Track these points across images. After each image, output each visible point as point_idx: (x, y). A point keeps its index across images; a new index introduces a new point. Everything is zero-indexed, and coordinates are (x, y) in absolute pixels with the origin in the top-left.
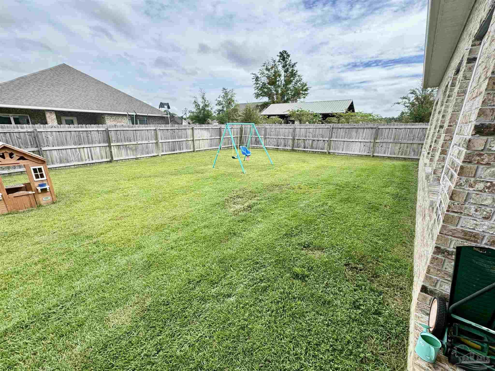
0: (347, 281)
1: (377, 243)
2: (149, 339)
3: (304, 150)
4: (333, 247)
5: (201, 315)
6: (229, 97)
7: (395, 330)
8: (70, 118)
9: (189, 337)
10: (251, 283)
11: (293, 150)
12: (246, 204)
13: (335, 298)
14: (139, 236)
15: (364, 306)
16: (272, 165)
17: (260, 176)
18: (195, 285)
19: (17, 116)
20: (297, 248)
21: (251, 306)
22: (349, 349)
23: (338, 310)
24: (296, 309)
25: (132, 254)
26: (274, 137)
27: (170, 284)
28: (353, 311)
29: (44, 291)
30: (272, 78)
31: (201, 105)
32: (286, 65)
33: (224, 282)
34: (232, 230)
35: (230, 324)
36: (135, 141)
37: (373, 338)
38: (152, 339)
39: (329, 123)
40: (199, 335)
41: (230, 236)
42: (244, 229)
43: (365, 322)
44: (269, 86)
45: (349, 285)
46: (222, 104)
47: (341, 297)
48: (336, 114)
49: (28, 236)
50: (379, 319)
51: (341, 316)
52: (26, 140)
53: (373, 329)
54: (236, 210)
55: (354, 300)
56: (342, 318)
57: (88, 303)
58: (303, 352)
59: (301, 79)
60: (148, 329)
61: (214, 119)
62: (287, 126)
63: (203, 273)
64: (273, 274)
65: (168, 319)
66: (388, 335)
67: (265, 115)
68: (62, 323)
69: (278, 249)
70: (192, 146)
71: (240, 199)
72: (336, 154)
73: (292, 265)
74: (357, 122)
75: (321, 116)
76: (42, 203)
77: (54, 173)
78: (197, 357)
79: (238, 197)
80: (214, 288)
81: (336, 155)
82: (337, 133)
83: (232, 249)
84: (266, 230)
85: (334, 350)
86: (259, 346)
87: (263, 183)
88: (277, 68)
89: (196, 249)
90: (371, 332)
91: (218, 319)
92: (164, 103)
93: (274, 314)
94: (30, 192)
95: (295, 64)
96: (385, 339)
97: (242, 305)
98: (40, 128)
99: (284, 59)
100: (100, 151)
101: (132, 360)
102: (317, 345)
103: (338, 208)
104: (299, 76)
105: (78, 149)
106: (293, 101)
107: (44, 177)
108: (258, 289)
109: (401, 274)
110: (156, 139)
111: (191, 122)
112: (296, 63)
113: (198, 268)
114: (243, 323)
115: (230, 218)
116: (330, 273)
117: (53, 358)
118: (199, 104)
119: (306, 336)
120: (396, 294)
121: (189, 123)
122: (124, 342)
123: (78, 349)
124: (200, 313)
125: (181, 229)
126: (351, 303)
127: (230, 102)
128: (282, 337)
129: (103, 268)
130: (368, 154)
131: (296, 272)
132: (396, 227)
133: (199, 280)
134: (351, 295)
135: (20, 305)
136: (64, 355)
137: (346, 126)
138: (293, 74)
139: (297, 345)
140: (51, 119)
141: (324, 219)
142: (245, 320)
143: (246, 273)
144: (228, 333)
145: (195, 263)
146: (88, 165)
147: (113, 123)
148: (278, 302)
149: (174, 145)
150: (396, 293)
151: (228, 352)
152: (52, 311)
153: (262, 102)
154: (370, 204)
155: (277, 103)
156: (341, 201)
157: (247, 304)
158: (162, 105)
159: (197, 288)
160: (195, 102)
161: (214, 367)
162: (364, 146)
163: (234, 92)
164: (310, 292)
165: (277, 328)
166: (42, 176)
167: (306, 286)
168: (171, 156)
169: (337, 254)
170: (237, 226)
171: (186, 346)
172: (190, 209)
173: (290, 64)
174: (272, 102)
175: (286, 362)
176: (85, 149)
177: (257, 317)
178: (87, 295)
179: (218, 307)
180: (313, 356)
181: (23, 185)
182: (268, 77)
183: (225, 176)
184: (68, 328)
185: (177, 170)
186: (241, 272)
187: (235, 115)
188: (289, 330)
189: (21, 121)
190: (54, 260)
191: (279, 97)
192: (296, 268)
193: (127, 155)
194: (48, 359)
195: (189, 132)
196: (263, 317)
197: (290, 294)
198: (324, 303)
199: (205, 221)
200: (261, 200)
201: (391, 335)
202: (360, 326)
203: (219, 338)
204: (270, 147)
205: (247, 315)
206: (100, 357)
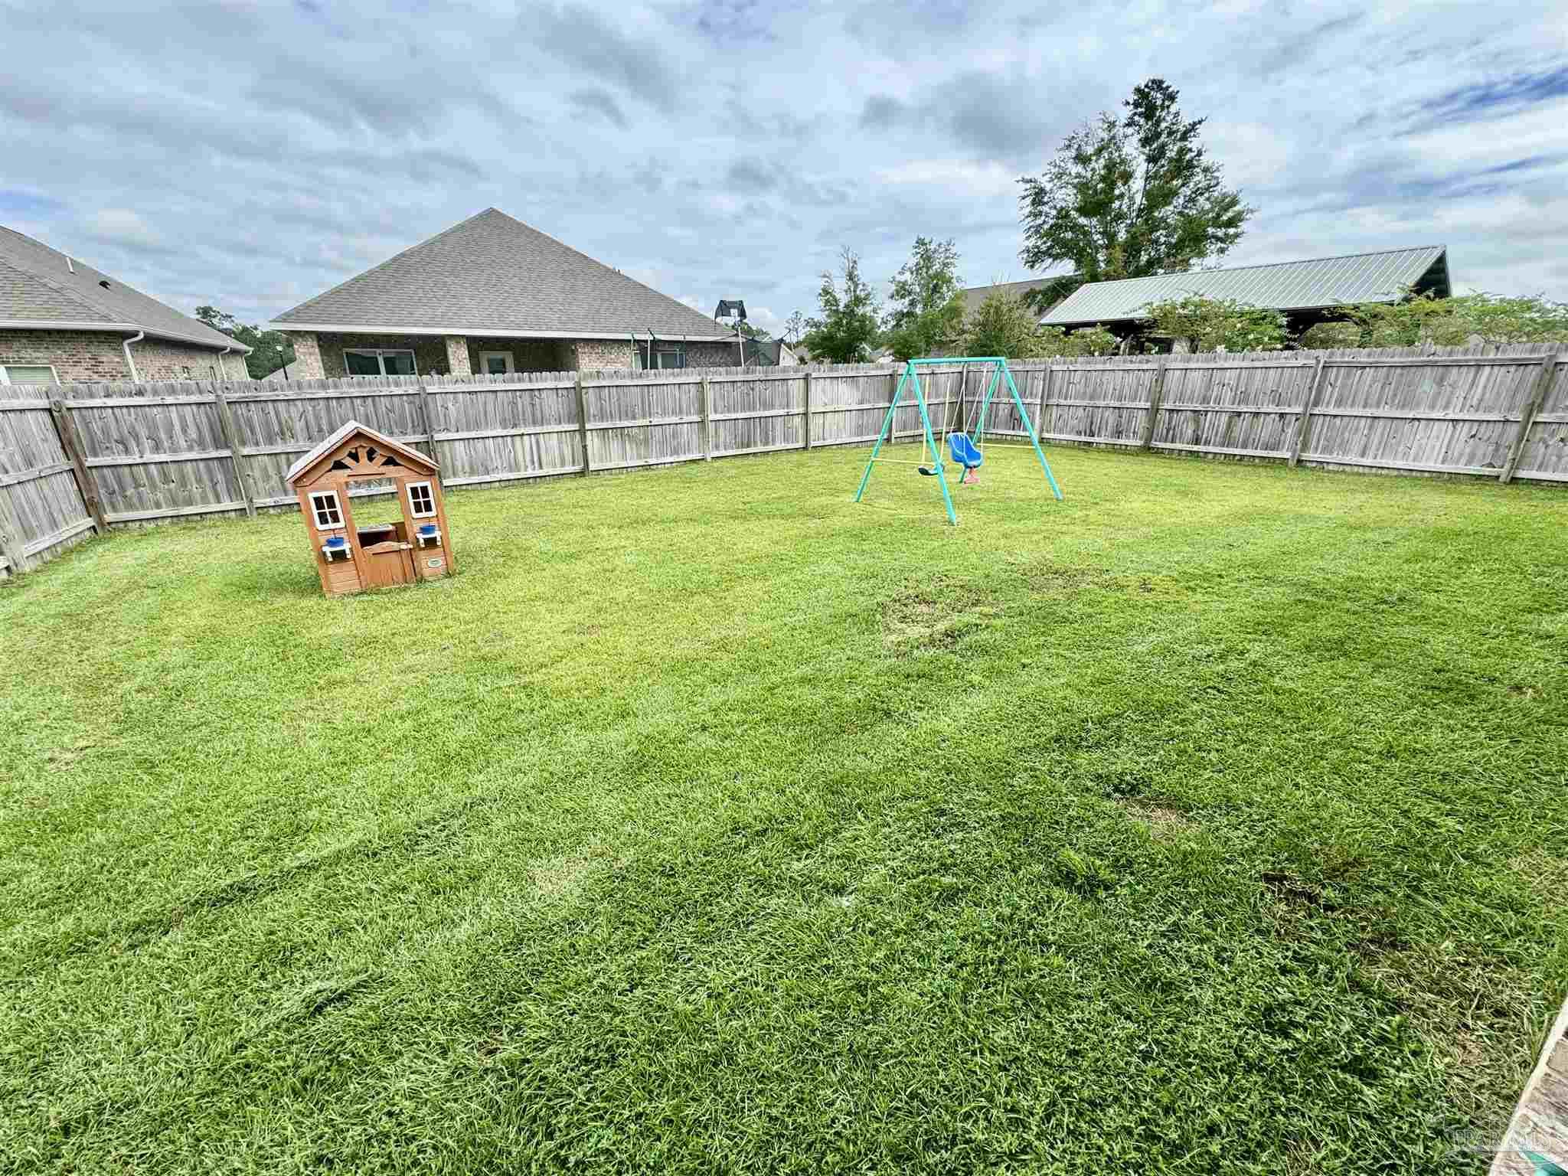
0: (1258, 931)
1: (1431, 825)
2: (616, 950)
3: (1195, 448)
4: (1229, 804)
5: (752, 923)
6: (937, 267)
7: (1426, 1147)
8: (498, 355)
9: (711, 973)
10: (910, 868)
11: (1149, 448)
12: (941, 627)
13: (1195, 978)
14: (626, 682)
15: (1306, 1030)
16: (1057, 500)
17: (1005, 536)
18: (750, 840)
19: (391, 353)
20: (1088, 790)
21: (897, 933)
22: (1208, 1152)
23: (1198, 1018)
24: (1042, 977)
25: (604, 729)
26: (1078, 402)
27: (684, 823)
28: (1256, 1037)
29: (413, 783)
30: (1095, 191)
31: (843, 299)
32: (1158, 135)
33: (832, 848)
34: (883, 702)
35: (828, 967)
36: (644, 417)
37: (1318, 1148)
38: (622, 952)
39: (1325, 344)
40: (740, 974)
41: (871, 718)
42: (921, 702)
43: (1299, 1087)
44: (1083, 221)
45: (1265, 951)
46: (910, 294)
47: (1220, 980)
48: (1356, 308)
49: (394, 649)
50: (1361, 1092)
51: (1204, 1039)
52: (402, 416)
53: (1325, 1118)
54: (906, 643)
55: (1268, 1000)
56: (1205, 1046)
57: (495, 829)
58: (1039, 1110)
59: (1213, 182)
60: (617, 924)
61: (882, 345)
62: (1131, 362)
63: (776, 812)
64: (989, 854)
65: (667, 912)
66: (1388, 1157)
67: (1053, 326)
68: (440, 864)
69: (1020, 781)
70: (801, 432)
71: (924, 608)
72: (1331, 467)
73: (1057, 839)
74: (1453, 340)
75: (1284, 321)
76: (426, 572)
77: (454, 499)
78: (727, 1029)
79: (921, 599)
80: (799, 860)
81: (1329, 472)
82: (1343, 386)
83: (872, 758)
84: (991, 714)
85: (1153, 1138)
86: (901, 1052)
87: (1011, 560)
88: (1119, 149)
89: (765, 741)
90: (1318, 1124)
91: (796, 946)
92: (730, 302)
93: (965, 975)
94: (403, 546)
95: (1195, 124)
96: (1371, 1164)
97: (869, 925)
98: (433, 384)
99: (1149, 115)
100: (560, 442)
101: (570, 989)
102: (1092, 1103)
103: (1287, 672)
104: (1206, 170)
105: (509, 439)
106: (1171, 269)
107: (430, 510)
108: (930, 891)
109: (1515, 960)
110: (702, 410)
111: (808, 356)
112: (1200, 122)
113: (763, 794)
114: (863, 975)
115: (883, 664)
116: (1197, 894)
117: (416, 936)
118: (838, 296)
119: (1061, 1066)
120: (1466, 1026)
121: (802, 360)
122: (559, 943)
123: (463, 931)
124: (751, 918)
125: (736, 678)
126: (1252, 1008)
127: (936, 283)
128: (977, 1045)
129: (535, 751)
130: (1487, 471)
131: (1066, 866)
132: (1546, 779)
133: (760, 828)
134: (1260, 983)
135: (367, 805)
136: (438, 936)
137: (1397, 355)
138: (1183, 167)
139: (1024, 1085)
140: (459, 358)
141: (1219, 707)
142: (873, 968)
143: (902, 837)
144: (816, 989)
145: (757, 779)
146: (531, 481)
147: (598, 366)
148: (985, 943)
149: (749, 430)
150: (1470, 1022)
151: (808, 1040)
152: (423, 832)
153: (1048, 280)
154: (1439, 671)
155: (1108, 277)
156: (1307, 647)
157: (889, 924)
158: (724, 308)
159: (754, 851)
160: (826, 292)
161: (764, 1067)
162: (1473, 436)
163: (954, 250)
164: (1104, 936)
165: (968, 1016)
166: (428, 508)
167: (1092, 915)
168: (738, 462)
169: (1240, 833)
170: (900, 690)
171: (702, 995)
172: (768, 624)
173: (1175, 128)
174: (1087, 277)
175: (976, 1122)
176: (525, 438)
177: (913, 970)
178: (495, 810)
179: (802, 913)
180: (1070, 1132)
181: (391, 528)
182: (1082, 187)
183: (889, 529)
184: (450, 878)
185: (748, 506)
186: (886, 830)
187: (951, 327)
188: (1003, 1034)
189: (398, 366)
190: (438, 714)
191: (1119, 254)
192: (1072, 853)
193: (624, 457)
194: (406, 936)
195: (796, 387)
196: (929, 975)
197: (1031, 926)
198: (1149, 986)
199: (807, 663)
200: (996, 616)
201: (1401, 1159)
202: (1274, 1094)
203: (791, 996)
204: (1062, 437)
205: (880, 954)
206: (505, 962)
